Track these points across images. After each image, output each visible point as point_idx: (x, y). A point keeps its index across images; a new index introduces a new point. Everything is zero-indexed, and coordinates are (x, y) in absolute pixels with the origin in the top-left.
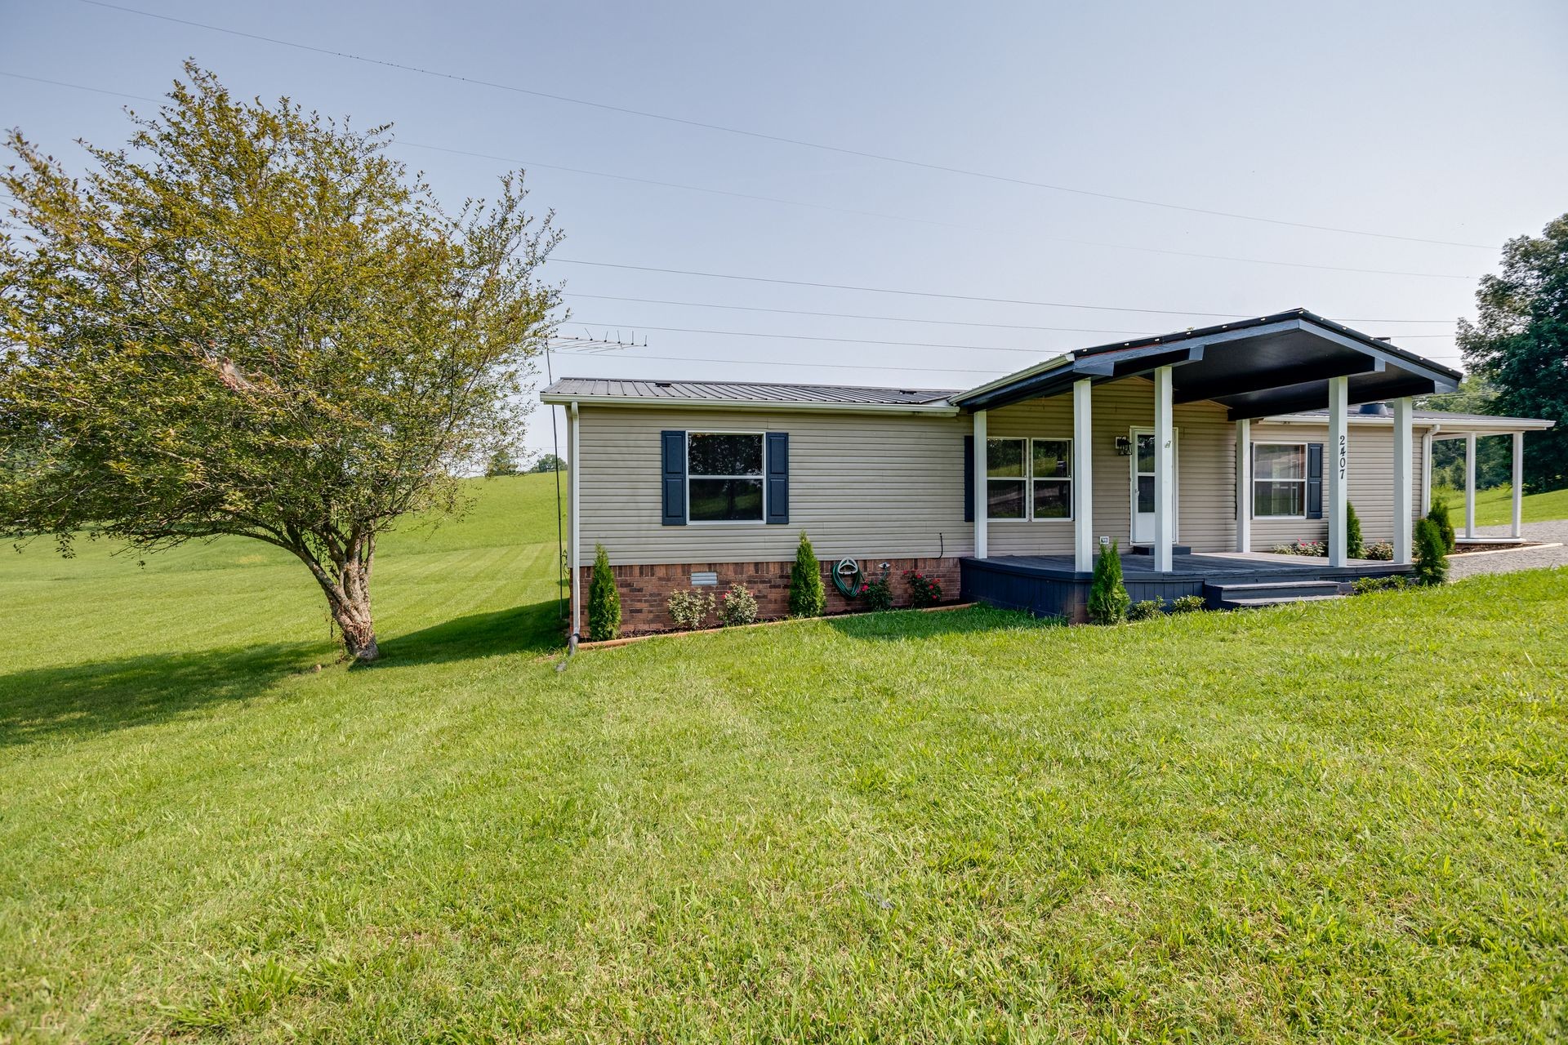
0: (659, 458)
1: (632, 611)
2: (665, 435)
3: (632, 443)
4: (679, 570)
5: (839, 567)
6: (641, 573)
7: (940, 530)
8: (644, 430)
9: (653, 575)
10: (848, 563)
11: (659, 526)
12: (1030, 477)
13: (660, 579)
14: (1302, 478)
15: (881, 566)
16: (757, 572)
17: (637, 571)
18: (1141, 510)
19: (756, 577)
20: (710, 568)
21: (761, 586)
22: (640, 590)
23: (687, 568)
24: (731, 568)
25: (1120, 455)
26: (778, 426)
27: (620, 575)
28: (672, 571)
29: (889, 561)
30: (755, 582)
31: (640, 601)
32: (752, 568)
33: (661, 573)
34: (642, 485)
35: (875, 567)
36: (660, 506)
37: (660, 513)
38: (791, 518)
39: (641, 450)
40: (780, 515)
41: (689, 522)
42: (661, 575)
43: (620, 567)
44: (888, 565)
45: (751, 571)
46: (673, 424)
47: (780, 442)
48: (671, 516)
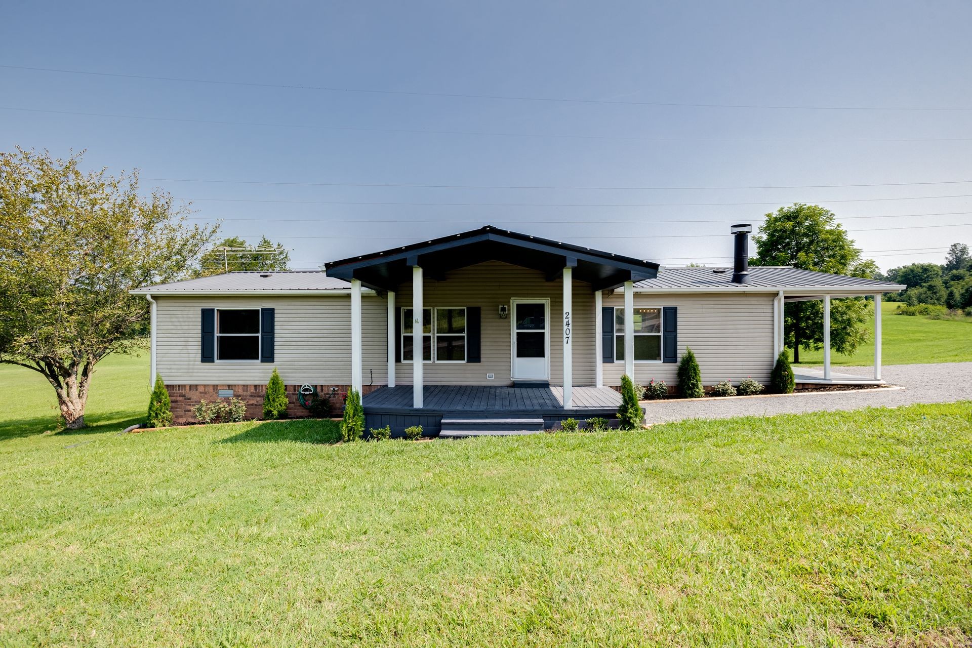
0: (200, 324)
1: (185, 411)
2: (203, 311)
3: (185, 316)
4: (211, 388)
5: (302, 389)
6: (190, 389)
7: (370, 367)
8: (192, 308)
9: (197, 390)
10: (307, 387)
11: (200, 363)
12: (434, 334)
13: (201, 393)
14: (659, 332)
15: (332, 389)
16: (256, 390)
17: (188, 388)
18: (519, 355)
19: (255, 393)
20: (229, 387)
21: (258, 399)
22: (190, 399)
23: (215, 387)
24: (241, 387)
25: (501, 318)
26: (268, 305)
27: (179, 390)
28: (207, 389)
29: (337, 386)
30: (255, 397)
31: (189, 405)
32: (253, 388)
33: (201, 389)
34: (190, 339)
35: (328, 390)
36: (200, 351)
37: (200, 355)
38: (276, 359)
39: (190, 320)
40: (269, 357)
41: (217, 361)
42: (201, 391)
43: (179, 385)
44: (336, 389)
45: (252, 390)
46: (208, 305)
47: (269, 314)
48: (207, 357)
